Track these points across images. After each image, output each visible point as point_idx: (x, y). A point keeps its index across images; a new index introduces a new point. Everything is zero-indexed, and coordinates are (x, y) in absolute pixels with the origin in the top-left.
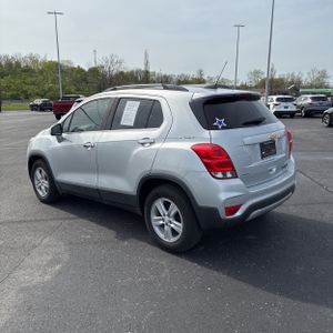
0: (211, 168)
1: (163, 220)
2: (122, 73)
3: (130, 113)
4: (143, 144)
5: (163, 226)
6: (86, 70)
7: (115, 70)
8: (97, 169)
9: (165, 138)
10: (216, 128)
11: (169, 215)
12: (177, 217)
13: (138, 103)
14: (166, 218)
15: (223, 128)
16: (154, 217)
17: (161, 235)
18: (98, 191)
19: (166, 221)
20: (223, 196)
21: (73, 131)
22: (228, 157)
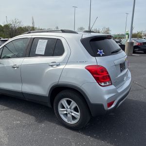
0: (99, 80)
1: (66, 111)
2: (21, 27)
3: (41, 47)
4: (52, 66)
5: (66, 114)
6: (3, 26)
7: (17, 26)
8: (22, 81)
9: (66, 62)
10: (99, 55)
11: (70, 108)
12: (76, 109)
13: (47, 41)
14: (69, 110)
15: (103, 55)
16: (60, 109)
17: (65, 120)
18: (22, 93)
19: (68, 111)
20: (107, 97)
21: (4, 58)
22: (108, 73)
